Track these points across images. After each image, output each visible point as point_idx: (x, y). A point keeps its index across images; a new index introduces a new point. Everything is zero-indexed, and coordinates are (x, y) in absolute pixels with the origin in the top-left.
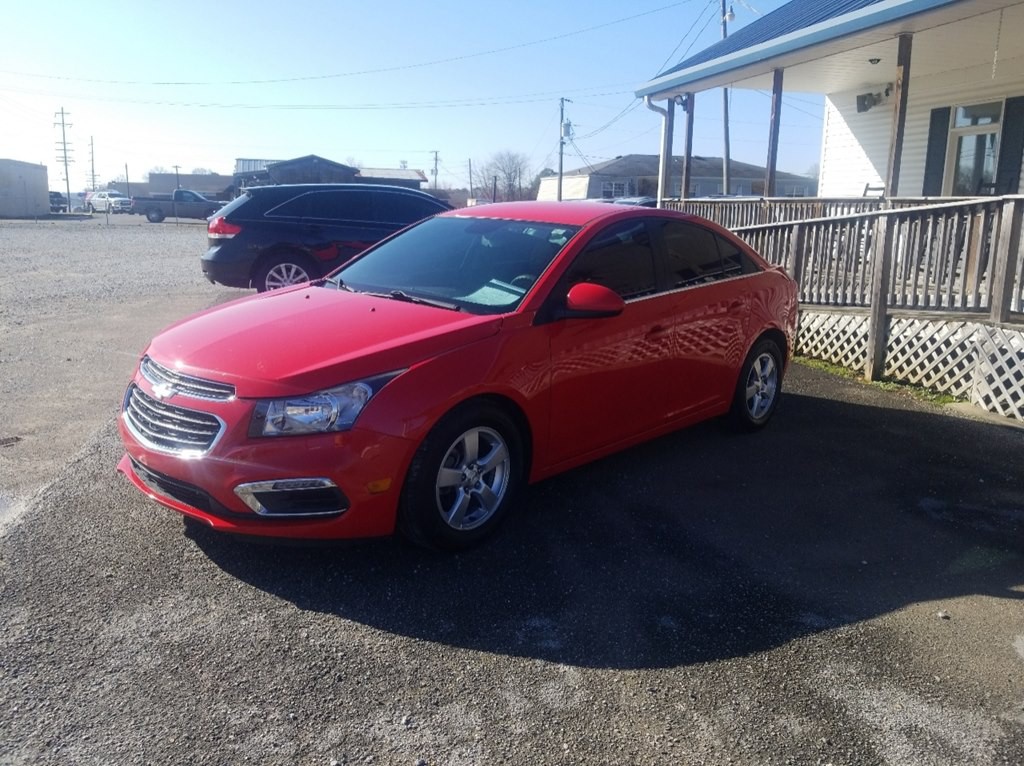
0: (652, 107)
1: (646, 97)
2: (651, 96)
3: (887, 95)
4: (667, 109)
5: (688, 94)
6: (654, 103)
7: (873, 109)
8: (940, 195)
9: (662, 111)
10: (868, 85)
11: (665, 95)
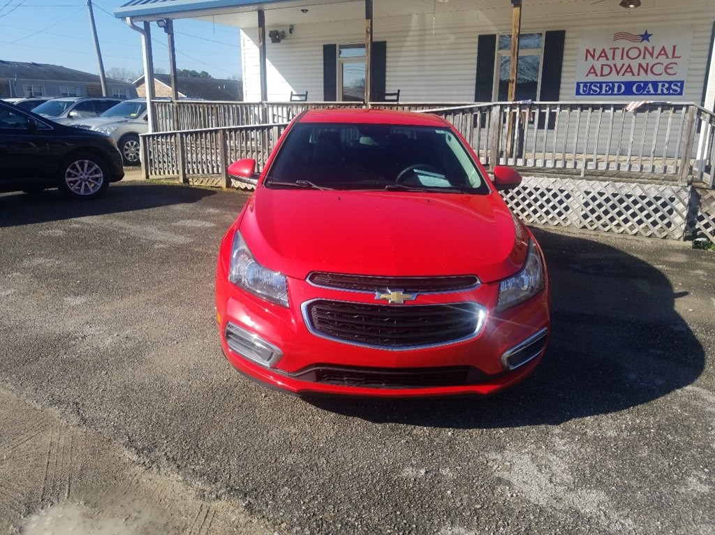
0: (134, 27)
1: (128, 19)
2: (132, 18)
3: (291, 32)
4: (143, 28)
5: (167, 20)
6: (135, 23)
7: (282, 41)
8: (335, 101)
9: (141, 31)
10: (277, 25)
11: (142, 18)
